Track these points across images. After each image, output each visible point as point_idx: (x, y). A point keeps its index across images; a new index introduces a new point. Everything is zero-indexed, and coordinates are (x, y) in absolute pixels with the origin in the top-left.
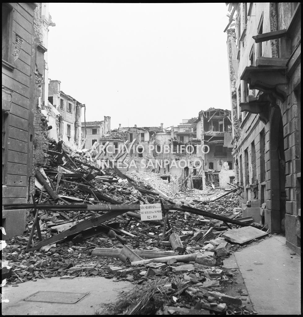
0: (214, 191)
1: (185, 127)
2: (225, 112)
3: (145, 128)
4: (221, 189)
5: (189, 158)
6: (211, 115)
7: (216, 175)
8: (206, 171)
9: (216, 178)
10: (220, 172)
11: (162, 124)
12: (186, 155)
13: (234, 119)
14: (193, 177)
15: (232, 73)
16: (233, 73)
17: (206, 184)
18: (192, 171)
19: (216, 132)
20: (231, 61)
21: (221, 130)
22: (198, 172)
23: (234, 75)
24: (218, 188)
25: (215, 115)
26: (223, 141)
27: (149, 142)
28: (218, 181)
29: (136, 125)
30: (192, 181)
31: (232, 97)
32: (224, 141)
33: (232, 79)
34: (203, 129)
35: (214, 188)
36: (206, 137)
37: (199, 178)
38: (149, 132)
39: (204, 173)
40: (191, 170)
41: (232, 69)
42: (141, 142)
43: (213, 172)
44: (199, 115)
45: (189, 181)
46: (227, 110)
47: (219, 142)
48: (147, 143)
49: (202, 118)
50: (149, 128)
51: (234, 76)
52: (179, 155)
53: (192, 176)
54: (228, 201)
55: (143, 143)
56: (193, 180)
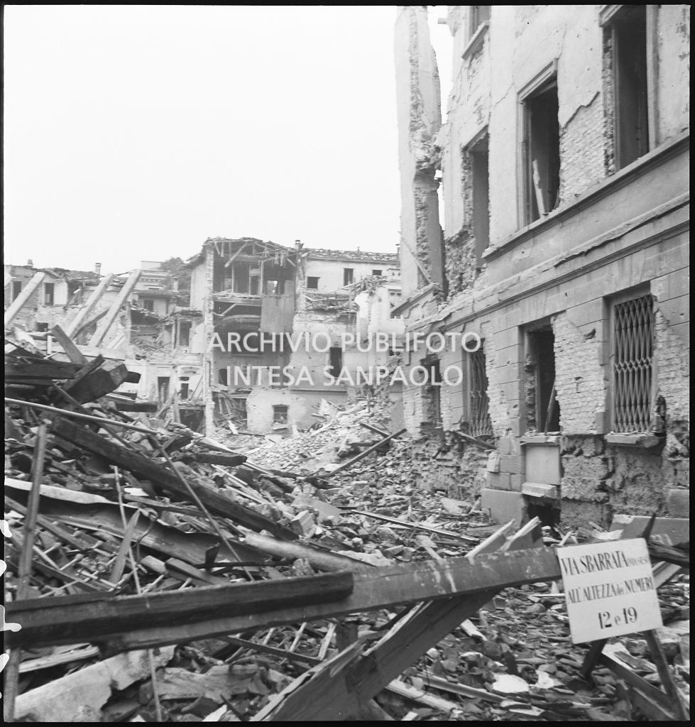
0: (234, 439)
1: (147, 280)
2: (268, 246)
3: (56, 270)
4: (251, 435)
5: (172, 354)
6: (234, 252)
7: (237, 400)
8: (216, 390)
9: (238, 407)
10: (249, 392)
11: (99, 265)
12: (163, 347)
13: (418, 239)
14: (181, 403)
15: (415, 107)
16: (420, 107)
17: (214, 422)
18: (179, 388)
19: (243, 295)
20: (417, 73)
21: (254, 291)
22: (191, 391)
23: (423, 112)
24: (245, 432)
25: (243, 251)
26: (258, 317)
27: (65, 309)
28: (245, 414)
29: (30, 262)
30: (178, 415)
31: (416, 175)
32: (260, 319)
33: (416, 125)
34: (211, 285)
35: (235, 432)
36: (219, 306)
37: (197, 405)
38: (67, 282)
39: (209, 393)
40: (175, 385)
41: (419, 96)
42: (44, 307)
43: (230, 393)
44: (205, 247)
45: (172, 414)
46: (270, 243)
47: (249, 321)
48: (60, 309)
49: (210, 258)
50: (68, 271)
51: (423, 115)
52: (144, 347)
53: (178, 401)
54: (383, 474)
55: (49, 309)
56: (181, 411)
